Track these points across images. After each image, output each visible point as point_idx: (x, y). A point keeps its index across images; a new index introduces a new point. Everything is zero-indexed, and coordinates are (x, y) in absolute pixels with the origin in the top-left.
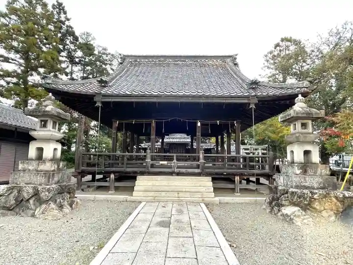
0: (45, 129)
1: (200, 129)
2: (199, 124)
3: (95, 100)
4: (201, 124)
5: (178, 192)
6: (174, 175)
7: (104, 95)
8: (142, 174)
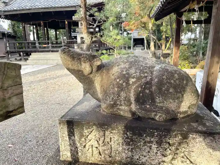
1: (67, 25)
6: (50, 52)
7: (5, 11)
8: (35, 52)
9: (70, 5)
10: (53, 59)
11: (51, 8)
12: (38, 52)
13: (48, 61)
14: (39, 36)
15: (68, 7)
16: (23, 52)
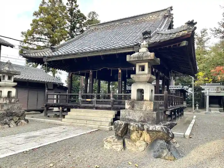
0: (4, 81)
1: (121, 75)
2: (120, 71)
3: (44, 61)
4: (122, 71)
5: (87, 120)
6: (94, 109)
7: (49, 57)
8: (76, 107)
9: (126, 45)
10: (95, 120)
11: (101, 51)
12: (80, 107)
13: (88, 122)
14: (93, 88)
15: (123, 48)
16: (63, 107)
